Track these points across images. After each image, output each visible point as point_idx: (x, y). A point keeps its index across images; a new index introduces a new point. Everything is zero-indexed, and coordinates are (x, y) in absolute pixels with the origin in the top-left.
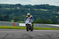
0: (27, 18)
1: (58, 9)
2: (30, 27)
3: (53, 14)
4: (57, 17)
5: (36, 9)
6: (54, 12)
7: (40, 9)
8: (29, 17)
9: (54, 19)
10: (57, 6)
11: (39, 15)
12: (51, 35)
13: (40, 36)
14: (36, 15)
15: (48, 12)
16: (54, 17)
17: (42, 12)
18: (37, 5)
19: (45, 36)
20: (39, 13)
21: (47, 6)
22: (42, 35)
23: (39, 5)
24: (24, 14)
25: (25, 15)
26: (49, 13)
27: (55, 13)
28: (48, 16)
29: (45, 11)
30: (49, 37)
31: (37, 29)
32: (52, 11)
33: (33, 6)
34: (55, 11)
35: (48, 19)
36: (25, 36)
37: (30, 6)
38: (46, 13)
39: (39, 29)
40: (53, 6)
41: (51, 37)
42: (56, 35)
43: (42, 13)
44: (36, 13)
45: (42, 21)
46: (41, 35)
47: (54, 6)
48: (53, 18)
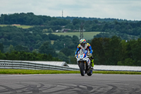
0: (80, 48)
1: (55, 24)
3: (44, 37)
4: (52, 42)
6: (46, 32)
7: (13, 25)
8: (84, 47)
9: (46, 48)
10: (54, 18)
11: (9, 39)
12: (40, 86)
13: (12, 90)
14: (3, 39)
15: (31, 32)
16: (47, 44)
18: (6, 15)
19: (24, 90)
20: (10, 35)
21: (30, 18)
22: (19, 87)
23: (11, 16)
26: (35, 35)
27: (47, 34)
28: (31, 40)
29: (25, 30)
30: (34, 91)
31: (5, 73)
32: (42, 28)
34: (48, 28)
35: (31, 49)
38: (26, 34)
39: (10, 73)
40: (44, 16)
41: (38, 91)
42: (50, 86)
43: (18, 35)
45: (16, 53)
46: (14, 87)
47: (46, 16)
48: (45, 45)
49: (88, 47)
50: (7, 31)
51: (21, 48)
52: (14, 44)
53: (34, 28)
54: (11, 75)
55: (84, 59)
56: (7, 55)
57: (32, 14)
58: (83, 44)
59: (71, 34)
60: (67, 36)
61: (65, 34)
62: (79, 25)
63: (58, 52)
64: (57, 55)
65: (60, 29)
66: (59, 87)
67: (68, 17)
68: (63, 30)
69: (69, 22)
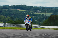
0: (26, 19)
1: (35, 9)
2: (29, 27)
3: (30, 14)
4: (34, 17)
5: (13, 10)
7: (17, 10)
8: (28, 18)
10: (34, 7)
11: (16, 15)
13: (17, 36)
14: (13, 15)
15: (25, 13)
17: (19, 13)
19: (22, 36)
20: (16, 14)
22: (20, 35)
24: (1, 14)
25: (2, 16)
29: (22, 12)
30: (26, 36)
32: (29, 11)
33: (10, 6)
34: (32, 11)
36: (3, 36)
37: (7, 6)
38: (23, 13)
40: (30, 6)
41: (28, 36)
42: (33, 34)
44: (13, 13)
45: (19, 21)
46: (18, 35)
49: (30, 18)
50: (15, 12)
51: (21, 19)
52: (18, 17)
53: (26, 11)
54: (17, 30)
55: (28, 24)
56: (15, 22)
57: (25, 5)
58: (28, 17)
59: (41, 14)
60: (40, 14)
61: (39, 13)
62: (45, 10)
63: (36, 21)
64: (36, 22)
65: (37, 11)
66: (36, 35)
67: (40, 7)
68: (38, 12)
69: (40, 9)
